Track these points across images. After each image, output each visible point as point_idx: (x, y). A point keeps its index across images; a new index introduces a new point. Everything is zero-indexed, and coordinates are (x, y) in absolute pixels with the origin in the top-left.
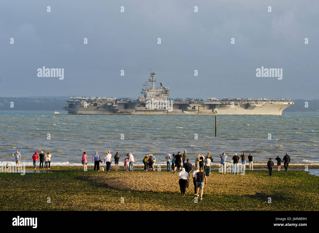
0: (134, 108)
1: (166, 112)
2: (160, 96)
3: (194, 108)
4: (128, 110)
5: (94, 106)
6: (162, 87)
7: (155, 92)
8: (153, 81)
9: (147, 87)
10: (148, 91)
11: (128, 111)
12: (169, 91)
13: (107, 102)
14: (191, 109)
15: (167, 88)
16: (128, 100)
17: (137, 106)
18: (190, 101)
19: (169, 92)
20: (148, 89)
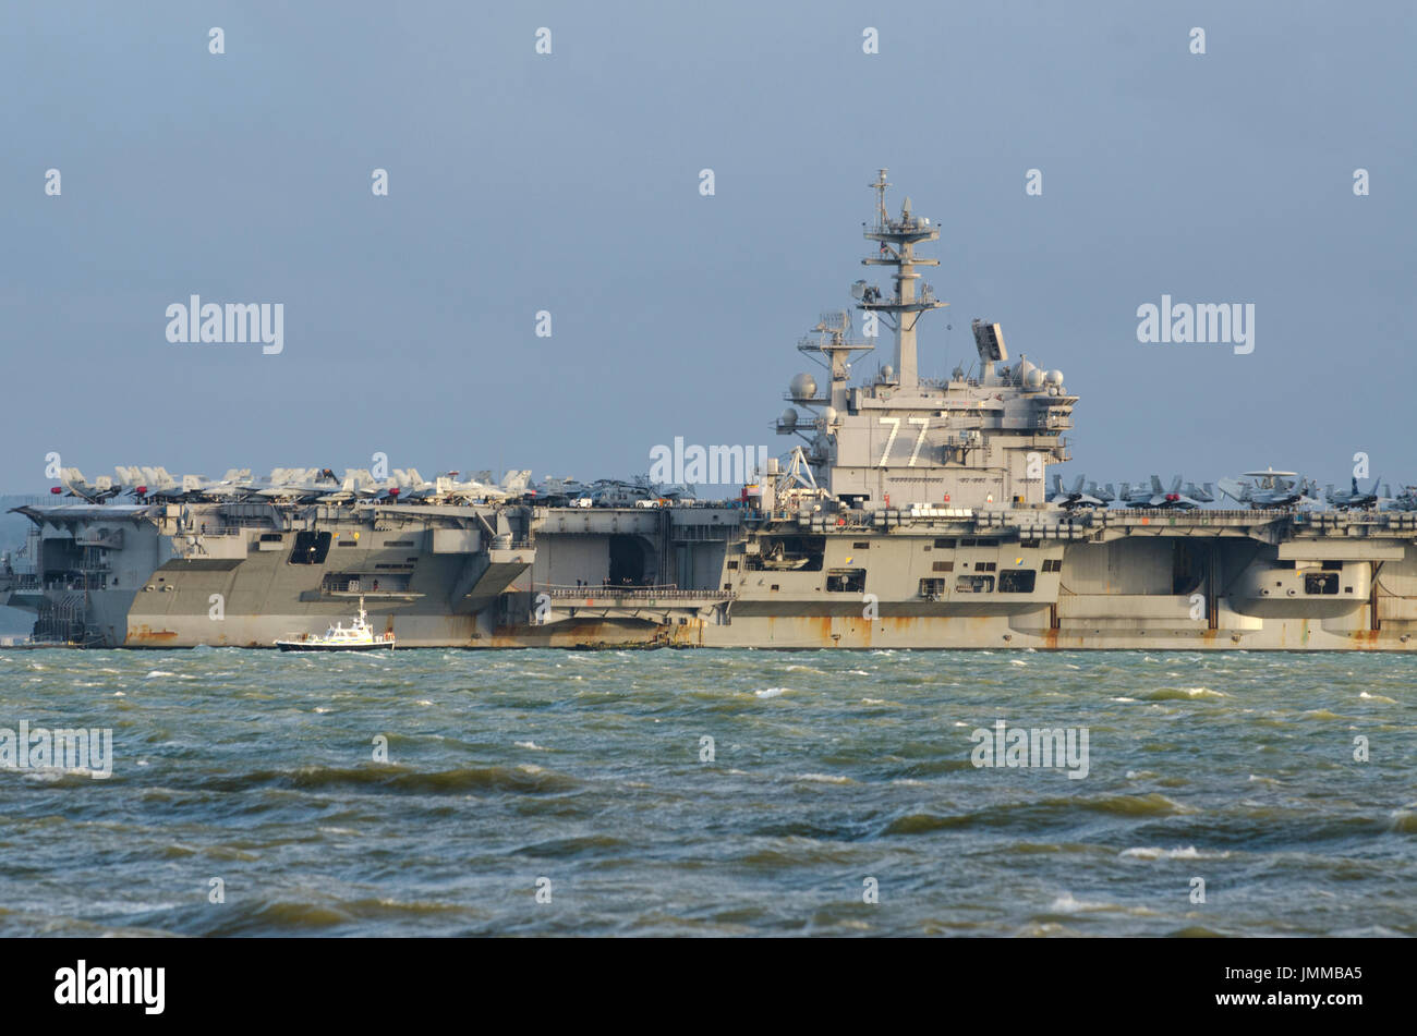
0: (710, 585)
1: (1042, 620)
2: (976, 458)
3: (1326, 580)
4: (639, 603)
5: (299, 556)
6: (991, 369)
7: (925, 421)
8: (898, 308)
9: (837, 368)
10: (850, 408)
11: (645, 615)
12: (1061, 402)
13: (430, 518)
14: (1301, 594)
15: (1041, 376)
16: (648, 504)
17: (733, 565)
18: (1280, 512)
19: (1063, 421)
20: (853, 391)
